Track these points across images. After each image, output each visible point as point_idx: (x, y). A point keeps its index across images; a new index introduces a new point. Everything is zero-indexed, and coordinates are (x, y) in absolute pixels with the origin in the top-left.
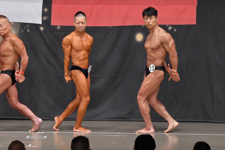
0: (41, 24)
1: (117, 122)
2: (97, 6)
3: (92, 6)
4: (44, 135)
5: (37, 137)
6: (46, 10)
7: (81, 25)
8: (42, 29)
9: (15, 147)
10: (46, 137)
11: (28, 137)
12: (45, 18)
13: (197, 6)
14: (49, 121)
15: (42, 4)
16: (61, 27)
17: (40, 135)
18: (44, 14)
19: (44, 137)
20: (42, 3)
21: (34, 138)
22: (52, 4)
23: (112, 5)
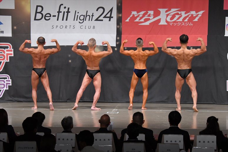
0: (116, 46)
2: (148, 36)
3: (145, 36)
4: (117, 111)
5: (113, 112)
6: (118, 38)
8: (116, 49)
9: (104, 118)
10: (118, 112)
11: (108, 112)
12: (117, 43)
13: (208, 36)
14: (120, 103)
16: (127, 48)
17: (115, 111)
18: (117, 41)
20: (116, 34)
21: (111, 113)
22: (122, 34)
23: (157, 35)
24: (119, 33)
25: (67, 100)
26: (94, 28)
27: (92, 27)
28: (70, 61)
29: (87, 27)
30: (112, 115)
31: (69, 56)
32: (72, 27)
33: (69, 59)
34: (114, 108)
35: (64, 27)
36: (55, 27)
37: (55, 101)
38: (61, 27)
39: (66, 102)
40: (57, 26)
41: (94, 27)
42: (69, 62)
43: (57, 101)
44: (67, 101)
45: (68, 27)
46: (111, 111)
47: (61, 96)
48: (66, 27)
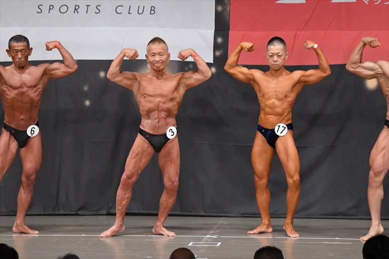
0: (212, 62)
1: (335, 221)
2: (302, 33)
3: (295, 32)
4: (217, 240)
5: (205, 244)
6: (220, 40)
7: (275, 58)
8: (213, 70)
10: (219, 244)
11: (192, 243)
12: (218, 53)
14: (224, 218)
15: (214, 31)
17: (210, 240)
18: (216, 47)
19: (217, 244)
20: (214, 29)
21: (201, 244)
22: (229, 30)
23: (327, 30)
24: (222, 26)
25: (79, 210)
26: (153, 12)
27: (147, 10)
28: (87, 103)
29: (134, 10)
30: (203, 251)
31: (86, 88)
32: (92, 9)
33: (86, 96)
34: (206, 229)
35: (72, 9)
36: (45, 9)
37: (46, 213)
38: (64, 9)
39: (77, 215)
40: (51, 7)
41: (153, 10)
42: (85, 106)
43: (52, 213)
44: (78, 212)
45: (82, 9)
46: (201, 240)
47: (62, 197)
48: (75, 9)
